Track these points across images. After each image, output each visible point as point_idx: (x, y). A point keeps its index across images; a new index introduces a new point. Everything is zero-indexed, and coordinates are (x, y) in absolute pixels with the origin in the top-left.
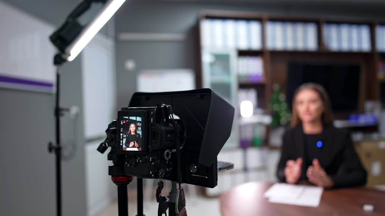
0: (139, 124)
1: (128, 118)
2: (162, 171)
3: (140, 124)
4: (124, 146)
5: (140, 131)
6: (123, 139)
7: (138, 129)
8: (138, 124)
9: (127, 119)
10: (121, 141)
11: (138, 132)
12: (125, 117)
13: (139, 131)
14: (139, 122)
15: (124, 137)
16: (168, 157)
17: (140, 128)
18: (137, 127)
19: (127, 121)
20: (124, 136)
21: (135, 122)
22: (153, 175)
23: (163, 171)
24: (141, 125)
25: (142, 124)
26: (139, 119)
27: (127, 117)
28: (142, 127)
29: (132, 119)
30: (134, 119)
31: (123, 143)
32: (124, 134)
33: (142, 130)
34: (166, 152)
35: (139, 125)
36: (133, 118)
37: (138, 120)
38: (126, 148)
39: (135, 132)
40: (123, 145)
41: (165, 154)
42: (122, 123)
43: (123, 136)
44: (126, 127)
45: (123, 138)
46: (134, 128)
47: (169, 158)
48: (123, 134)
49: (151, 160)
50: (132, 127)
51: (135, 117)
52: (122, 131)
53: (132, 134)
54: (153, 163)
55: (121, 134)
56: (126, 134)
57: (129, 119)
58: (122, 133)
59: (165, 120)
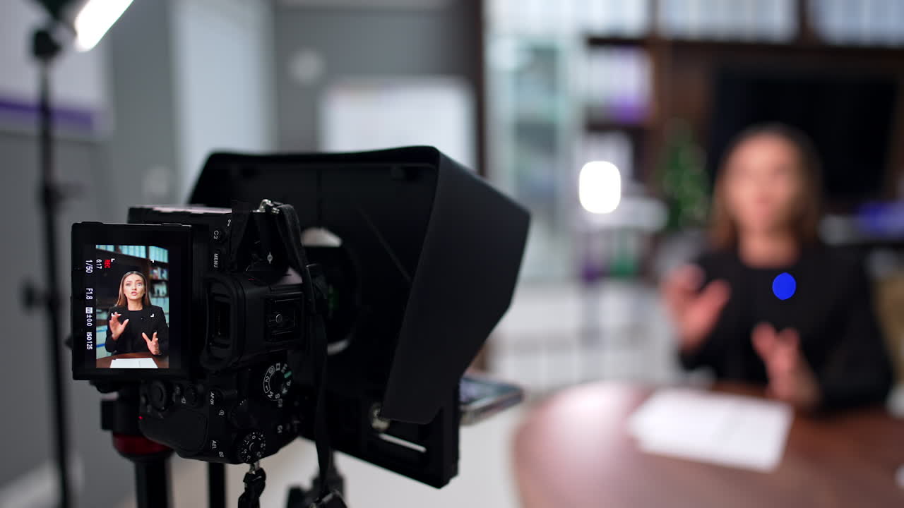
0: (157, 273)
1: (116, 249)
2: (254, 437)
3: (162, 272)
4: (102, 353)
5: (164, 297)
6: (98, 329)
7: (153, 292)
8: (155, 271)
9: (109, 253)
10: (89, 335)
11: (154, 302)
12: (102, 247)
13: (158, 297)
14: (157, 264)
15: (101, 320)
16: (276, 389)
17: (162, 289)
18: (150, 284)
19: (112, 260)
20: (98, 317)
21: (142, 266)
22: (221, 454)
23: (258, 436)
24: (165, 276)
25: (170, 275)
26: (158, 254)
27: (110, 248)
28: (170, 284)
29: (131, 254)
30: (137, 255)
31: (98, 342)
32: (97, 311)
33: (170, 294)
34: (271, 371)
35: (160, 278)
36: (137, 251)
37: (152, 259)
38: (108, 360)
39: (143, 300)
40: (98, 349)
41: (267, 379)
42: (89, 269)
43: (94, 315)
44: (109, 283)
45: (96, 323)
46: (140, 288)
47: (285, 391)
48: (94, 310)
49: (212, 403)
50: (132, 285)
51: (143, 248)
52: (91, 298)
53: (132, 307)
54: (222, 413)
55: (89, 310)
56: (107, 310)
57: (117, 254)
58: (90, 304)
59: (270, 258)
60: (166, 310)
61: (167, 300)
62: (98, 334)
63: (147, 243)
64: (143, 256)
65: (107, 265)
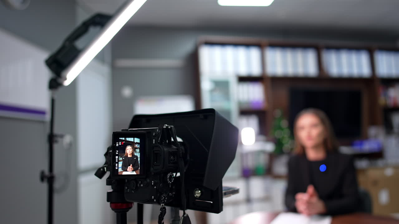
0: (137, 146)
1: (125, 139)
2: (164, 195)
3: (138, 145)
4: (120, 170)
5: (138, 153)
6: (119, 163)
7: (135, 151)
8: (136, 145)
9: (123, 140)
10: (117, 164)
11: (135, 154)
12: (121, 138)
13: (137, 153)
14: (137, 143)
15: (120, 160)
16: (171, 181)
17: (138, 150)
18: (134, 149)
19: (124, 142)
20: (119, 159)
21: (132, 144)
22: (155, 200)
23: (165, 195)
24: (139, 146)
26: (137, 140)
27: (123, 139)
28: (140, 149)
29: (129, 140)
30: (131, 141)
31: (119, 167)
32: (119, 157)
33: (140, 152)
34: (169, 175)
35: (137, 147)
36: (131, 139)
37: (135, 142)
38: (122, 172)
39: (132, 154)
40: (119, 169)
41: (168, 177)
42: (117, 145)
43: (118, 158)
44: (122, 149)
45: (119, 161)
46: (131, 150)
47: (172, 181)
48: (118, 157)
49: (153, 184)
50: (129, 150)
51: (133, 138)
52: (117, 153)
53: (129, 156)
54: (155, 187)
55: (117, 157)
56: (122, 157)
57: (125, 141)
58: (118, 155)
59: (167, 141)
60: (139, 156)
61: (139, 153)
62: (119, 164)
63: (134, 137)
64: (133, 141)
65: (123, 144)
